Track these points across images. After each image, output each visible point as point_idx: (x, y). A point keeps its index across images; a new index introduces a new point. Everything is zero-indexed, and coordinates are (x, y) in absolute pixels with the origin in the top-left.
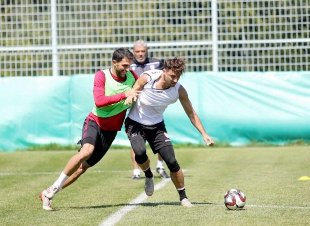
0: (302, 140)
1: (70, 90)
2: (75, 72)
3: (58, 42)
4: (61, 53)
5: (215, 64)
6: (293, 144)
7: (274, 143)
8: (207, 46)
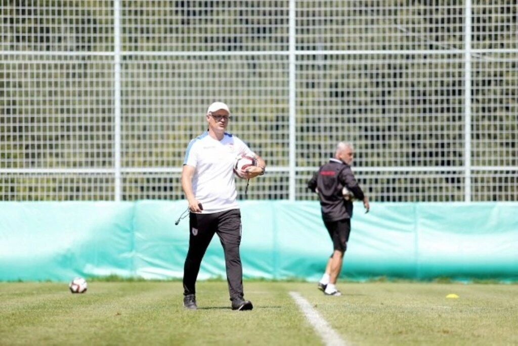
0: (384, 277)
1: (133, 217)
2: (139, 197)
3: (122, 166)
4: (125, 176)
5: (292, 192)
6: (375, 281)
7: (354, 280)
8: (283, 173)
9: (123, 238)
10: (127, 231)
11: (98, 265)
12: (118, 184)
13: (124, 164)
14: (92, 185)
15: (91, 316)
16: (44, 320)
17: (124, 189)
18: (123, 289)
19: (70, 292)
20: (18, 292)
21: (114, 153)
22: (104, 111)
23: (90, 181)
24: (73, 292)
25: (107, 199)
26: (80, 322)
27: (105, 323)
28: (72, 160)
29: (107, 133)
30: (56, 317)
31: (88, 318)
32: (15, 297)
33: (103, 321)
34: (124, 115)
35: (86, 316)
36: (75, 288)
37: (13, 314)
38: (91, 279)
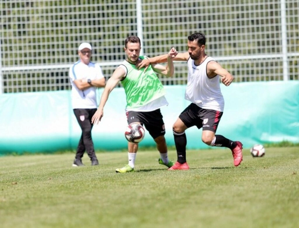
9: (292, 111)
10: (295, 105)
11: (272, 133)
12: (286, 66)
13: (290, 49)
14: (265, 68)
15: (272, 176)
16: (234, 180)
17: (291, 71)
18: (294, 153)
19: (251, 156)
20: (209, 157)
21: (281, 41)
22: (271, 7)
23: (262, 65)
24: (254, 156)
25: (277, 79)
26: (264, 181)
27: (285, 181)
28: (247, 48)
29: (274, 25)
30: (243, 177)
31: (270, 178)
32: (208, 161)
33: (283, 180)
34: (289, 9)
35: (268, 176)
36: (255, 153)
37: (209, 176)
38: (268, 145)
